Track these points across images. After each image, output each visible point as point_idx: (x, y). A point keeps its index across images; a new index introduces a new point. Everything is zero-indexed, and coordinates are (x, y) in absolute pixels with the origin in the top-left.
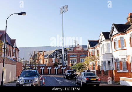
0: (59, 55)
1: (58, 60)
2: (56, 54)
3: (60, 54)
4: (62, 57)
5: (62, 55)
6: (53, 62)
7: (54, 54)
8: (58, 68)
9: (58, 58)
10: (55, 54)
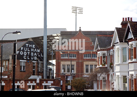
0: (37, 53)
1: (34, 63)
2: (30, 49)
3: (39, 51)
4: (43, 58)
5: (42, 52)
6: (21, 69)
7: (23, 51)
8: (35, 84)
9: (34, 60)
10: (27, 52)
